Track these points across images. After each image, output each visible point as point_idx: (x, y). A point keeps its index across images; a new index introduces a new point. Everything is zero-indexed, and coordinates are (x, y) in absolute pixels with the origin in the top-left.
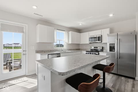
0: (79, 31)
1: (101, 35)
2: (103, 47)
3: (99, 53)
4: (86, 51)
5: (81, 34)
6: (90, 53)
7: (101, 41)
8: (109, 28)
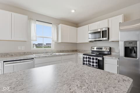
0: (76, 24)
1: (108, 28)
2: (110, 48)
3: (103, 59)
4: (83, 54)
5: (79, 28)
6: (89, 58)
7: (107, 38)
8: (123, 15)
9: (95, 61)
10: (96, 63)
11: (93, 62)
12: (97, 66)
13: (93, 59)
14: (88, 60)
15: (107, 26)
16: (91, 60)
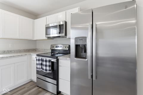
2: (69, 46)
3: (58, 60)
4: (37, 55)
6: (41, 60)
7: (63, 34)
8: (79, 7)
9: (48, 64)
10: (49, 66)
11: (46, 66)
12: (50, 71)
13: (46, 61)
14: (40, 62)
15: (65, 20)
16: (44, 63)
